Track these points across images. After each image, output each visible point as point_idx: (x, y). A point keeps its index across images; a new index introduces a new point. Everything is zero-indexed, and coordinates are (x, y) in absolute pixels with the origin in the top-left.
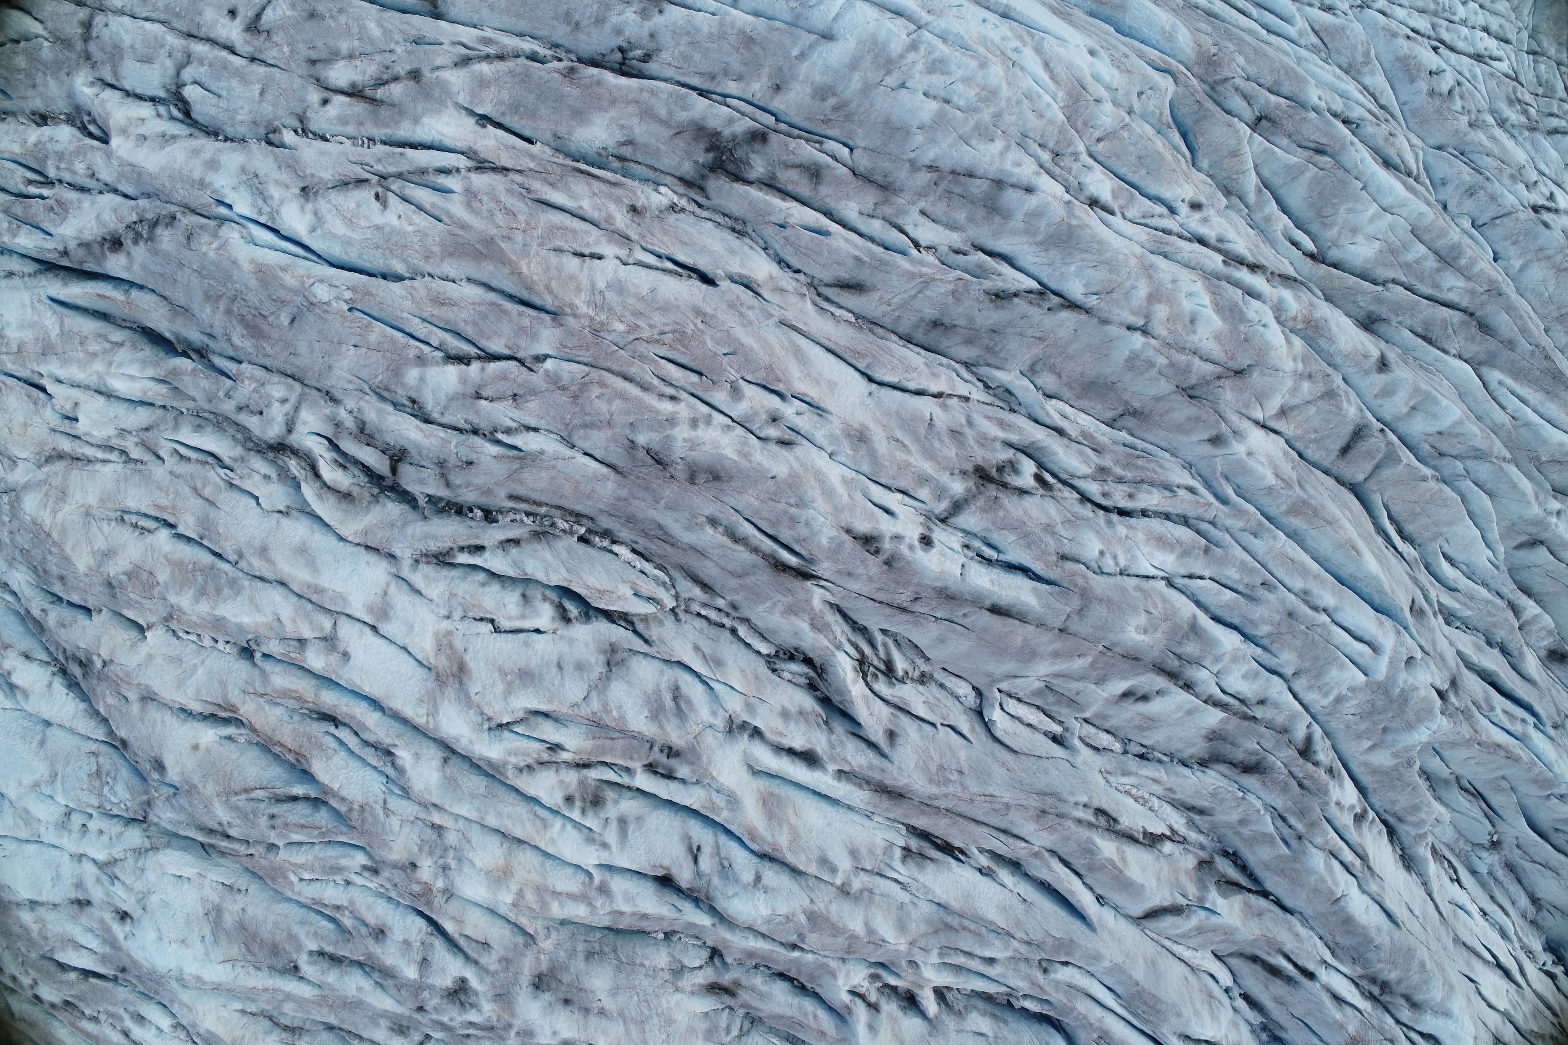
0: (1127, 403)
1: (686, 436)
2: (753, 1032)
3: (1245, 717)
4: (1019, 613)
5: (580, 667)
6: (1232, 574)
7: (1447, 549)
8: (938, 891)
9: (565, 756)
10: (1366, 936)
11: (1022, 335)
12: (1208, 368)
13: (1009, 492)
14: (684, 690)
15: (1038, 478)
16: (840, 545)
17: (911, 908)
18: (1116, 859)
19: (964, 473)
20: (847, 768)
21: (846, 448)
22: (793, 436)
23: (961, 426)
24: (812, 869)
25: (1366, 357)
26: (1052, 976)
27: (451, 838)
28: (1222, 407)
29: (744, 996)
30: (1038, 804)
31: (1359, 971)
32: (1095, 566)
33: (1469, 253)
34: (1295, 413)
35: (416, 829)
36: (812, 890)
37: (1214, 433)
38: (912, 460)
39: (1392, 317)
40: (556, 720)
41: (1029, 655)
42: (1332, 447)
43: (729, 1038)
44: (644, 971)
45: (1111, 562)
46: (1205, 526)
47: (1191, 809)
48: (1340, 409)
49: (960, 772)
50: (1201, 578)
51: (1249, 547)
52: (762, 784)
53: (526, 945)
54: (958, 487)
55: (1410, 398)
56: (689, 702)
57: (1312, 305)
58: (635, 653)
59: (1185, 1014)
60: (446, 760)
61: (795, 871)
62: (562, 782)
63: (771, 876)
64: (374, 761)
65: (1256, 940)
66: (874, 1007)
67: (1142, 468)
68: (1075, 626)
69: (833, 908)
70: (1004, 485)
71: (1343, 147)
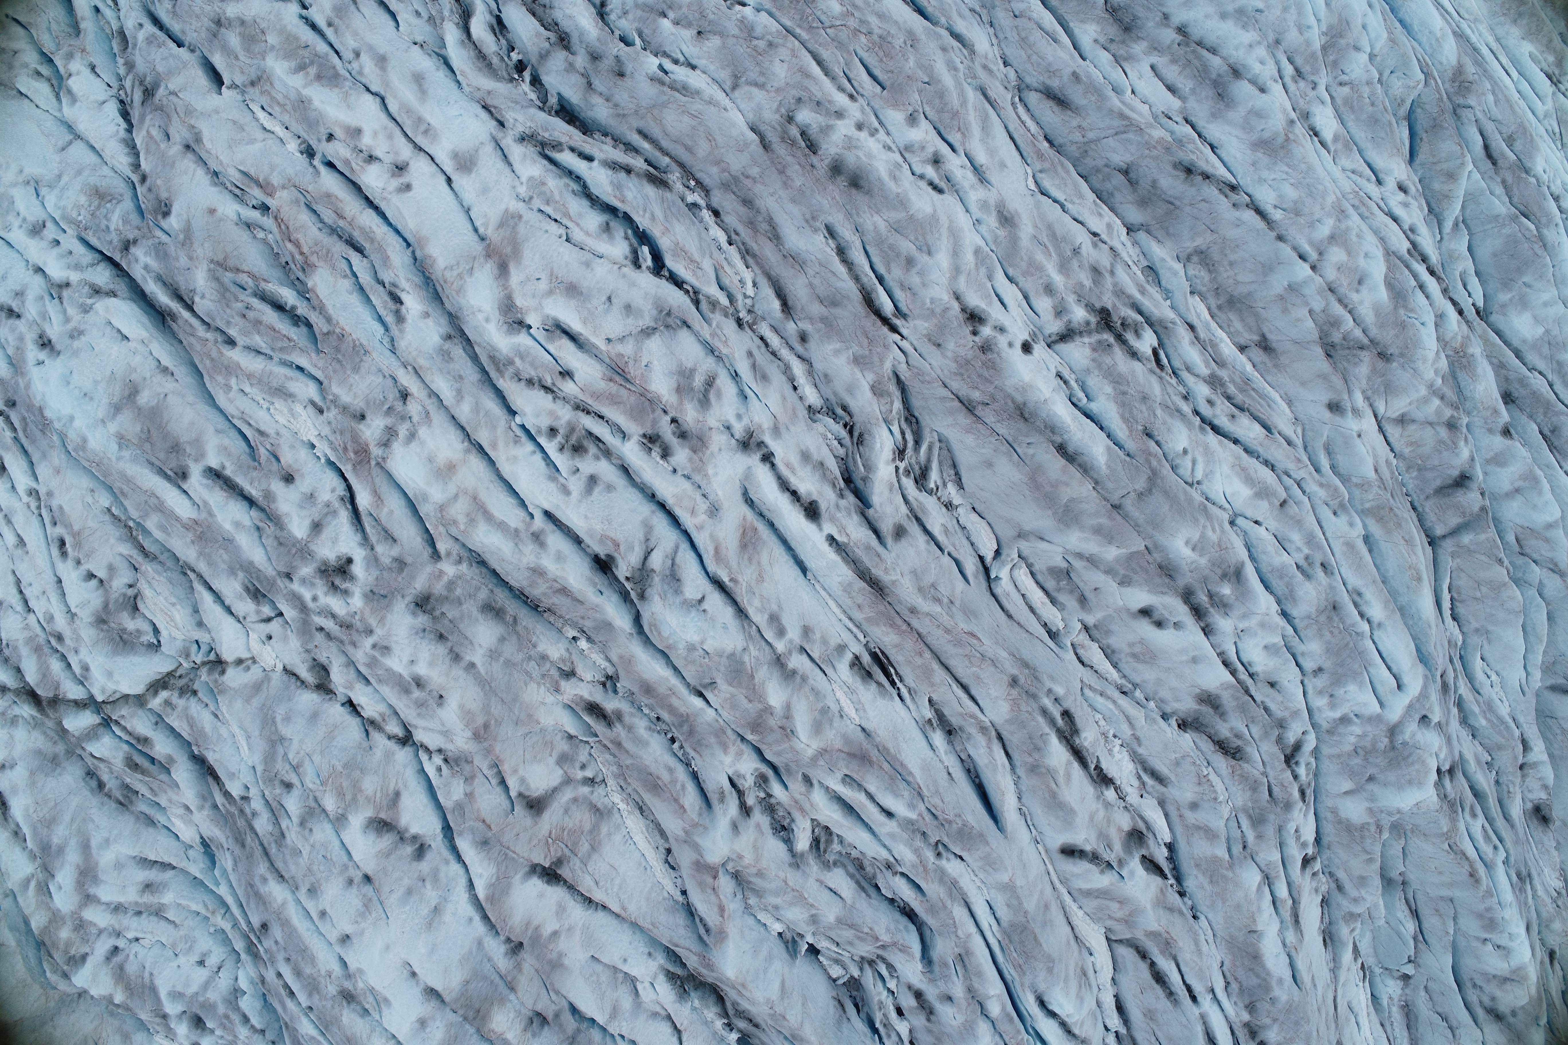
0: (1265, 334)
1: (847, 133)
3: (1246, 692)
4: (1084, 464)
5: (629, 311)
6: (1297, 540)
7: (1486, 649)
8: (871, 714)
9: (570, 388)
10: (1266, 982)
12: (1356, 333)
13: (1124, 348)
14: (717, 385)
15: (1155, 352)
16: (944, 310)
17: (835, 718)
18: (1061, 773)
19: (1090, 307)
20: (841, 539)
21: (992, 223)
22: (946, 186)
23: (1104, 269)
24: (760, 620)
25: (1497, 413)
26: (944, 862)
27: (414, 410)
28: (1353, 379)
29: (620, 732)
30: (1014, 672)
31: (1242, 1016)
32: (1173, 461)
34: (1412, 427)
35: (383, 385)
36: (749, 639)
37: (1335, 399)
38: (1048, 267)
40: (581, 349)
41: (1070, 517)
42: (1430, 481)
43: (578, 776)
45: (1189, 465)
46: (1289, 482)
47: (1148, 769)
48: (1455, 446)
49: (951, 601)
50: (1266, 528)
51: (1323, 520)
52: (750, 514)
53: (429, 559)
54: (1079, 316)
55: (1519, 478)
56: (719, 395)
58: (688, 326)
60: (449, 338)
61: (741, 612)
62: (554, 412)
63: (716, 604)
64: (377, 302)
66: (746, 810)
67: (1253, 399)
68: (1129, 507)
69: (762, 670)
70: (1122, 340)
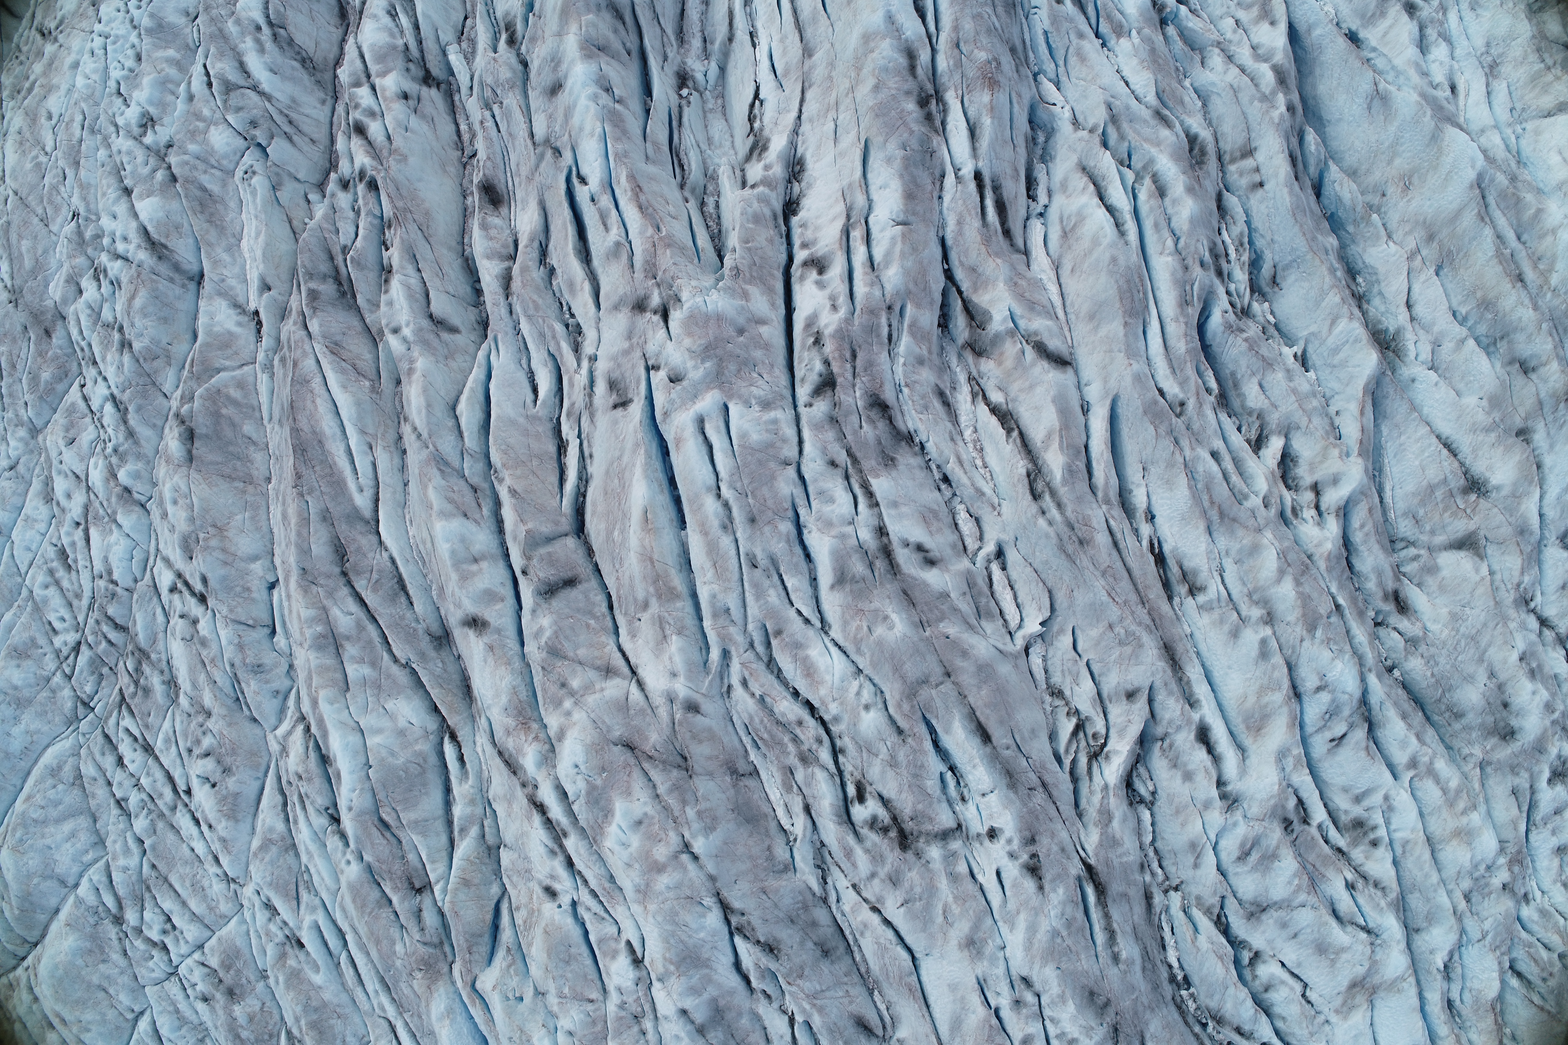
0: (734, 786)
1: (1087, 1041)
2: (1401, 536)
3: (855, 460)
4: (971, 720)
5: (1284, 925)
6: (774, 597)
7: (530, 397)
8: (1203, 547)
9: (1350, 876)
10: (906, 167)
11: (776, 905)
12: (655, 775)
13: (897, 812)
14: (1236, 854)
15: (861, 798)
16: (1053, 880)
17: (1233, 553)
18: (1055, 445)
19: (918, 855)
20: (1187, 706)
21: (990, 947)
22: (1018, 983)
23: (883, 881)
24: (1278, 660)
25: (491, 648)
26: (1181, 396)
27: (1466, 884)
28: (667, 731)
29: (1390, 585)
30: (1083, 556)
31: (937, 141)
32: (879, 700)
33: (308, 633)
34: (599, 662)
35: (1480, 908)
36: (1294, 647)
37: (690, 715)
38: (950, 899)
39: (421, 632)
40: (1332, 904)
41: (985, 671)
42: (581, 596)
43: (1422, 552)
44: (1436, 670)
45: (865, 693)
46: (760, 648)
47: (947, 404)
48: (556, 632)
49: (1111, 627)
50: (799, 613)
51: (740, 604)
52: (1247, 741)
53: (1489, 763)
54: (934, 852)
55: (474, 574)
56: (1242, 845)
57: (508, 733)
58: (1240, 902)
59: (1107, 255)
60: (1417, 931)
61: (1291, 670)
62: (1367, 858)
63: (1309, 682)
64: (1459, 970)
65: (997, 255)
66: (1316, 489)
67: (769, 732)
68: (937, 671)
69: (1292, 617)
70: (895, 819)
71: (361, 814)
